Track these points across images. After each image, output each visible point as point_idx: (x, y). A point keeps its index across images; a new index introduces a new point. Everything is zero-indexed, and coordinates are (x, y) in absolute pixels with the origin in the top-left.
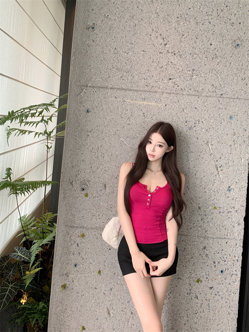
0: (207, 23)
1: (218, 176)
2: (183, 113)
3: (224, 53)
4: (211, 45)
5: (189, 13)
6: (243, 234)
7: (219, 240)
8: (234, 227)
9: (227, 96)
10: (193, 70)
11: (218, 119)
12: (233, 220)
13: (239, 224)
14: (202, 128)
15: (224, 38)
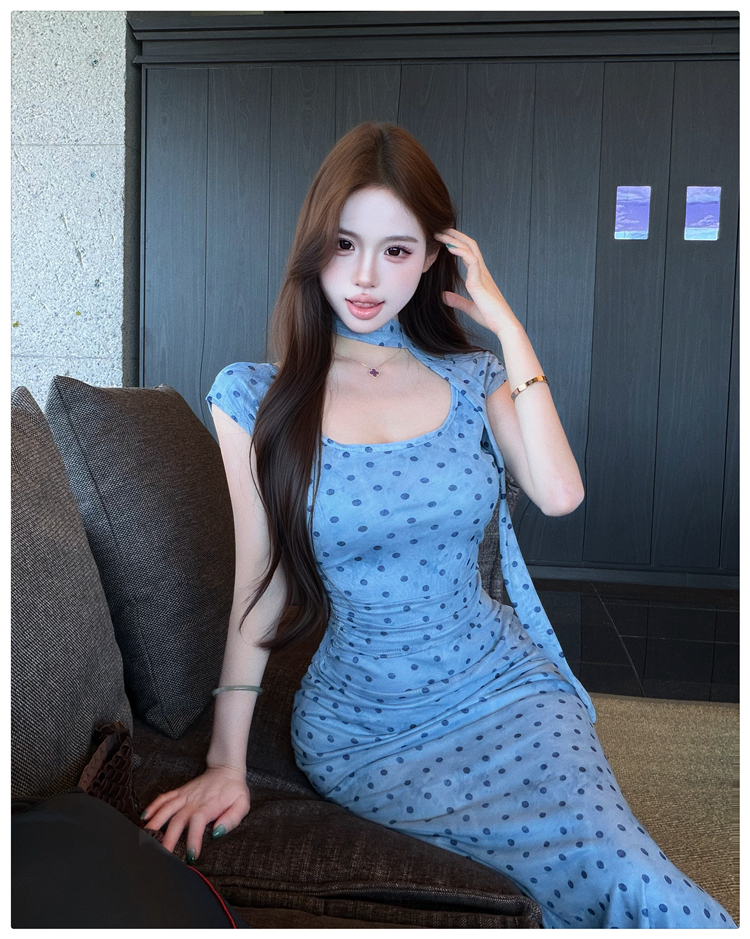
0: (48, 32)
1: (79, 265)
2: (23, 173)
3: (75, 76)
4: (56, 65)
5: (20, 20)
6: (121, 350)
7: (88, 361)
8: (108, 340)
9: (85, 142)
10: (33, 106)
11: (74, 179)
12: (106, 329)
13: (114, 336)
14: (52, 195)
15: (75, 53)
